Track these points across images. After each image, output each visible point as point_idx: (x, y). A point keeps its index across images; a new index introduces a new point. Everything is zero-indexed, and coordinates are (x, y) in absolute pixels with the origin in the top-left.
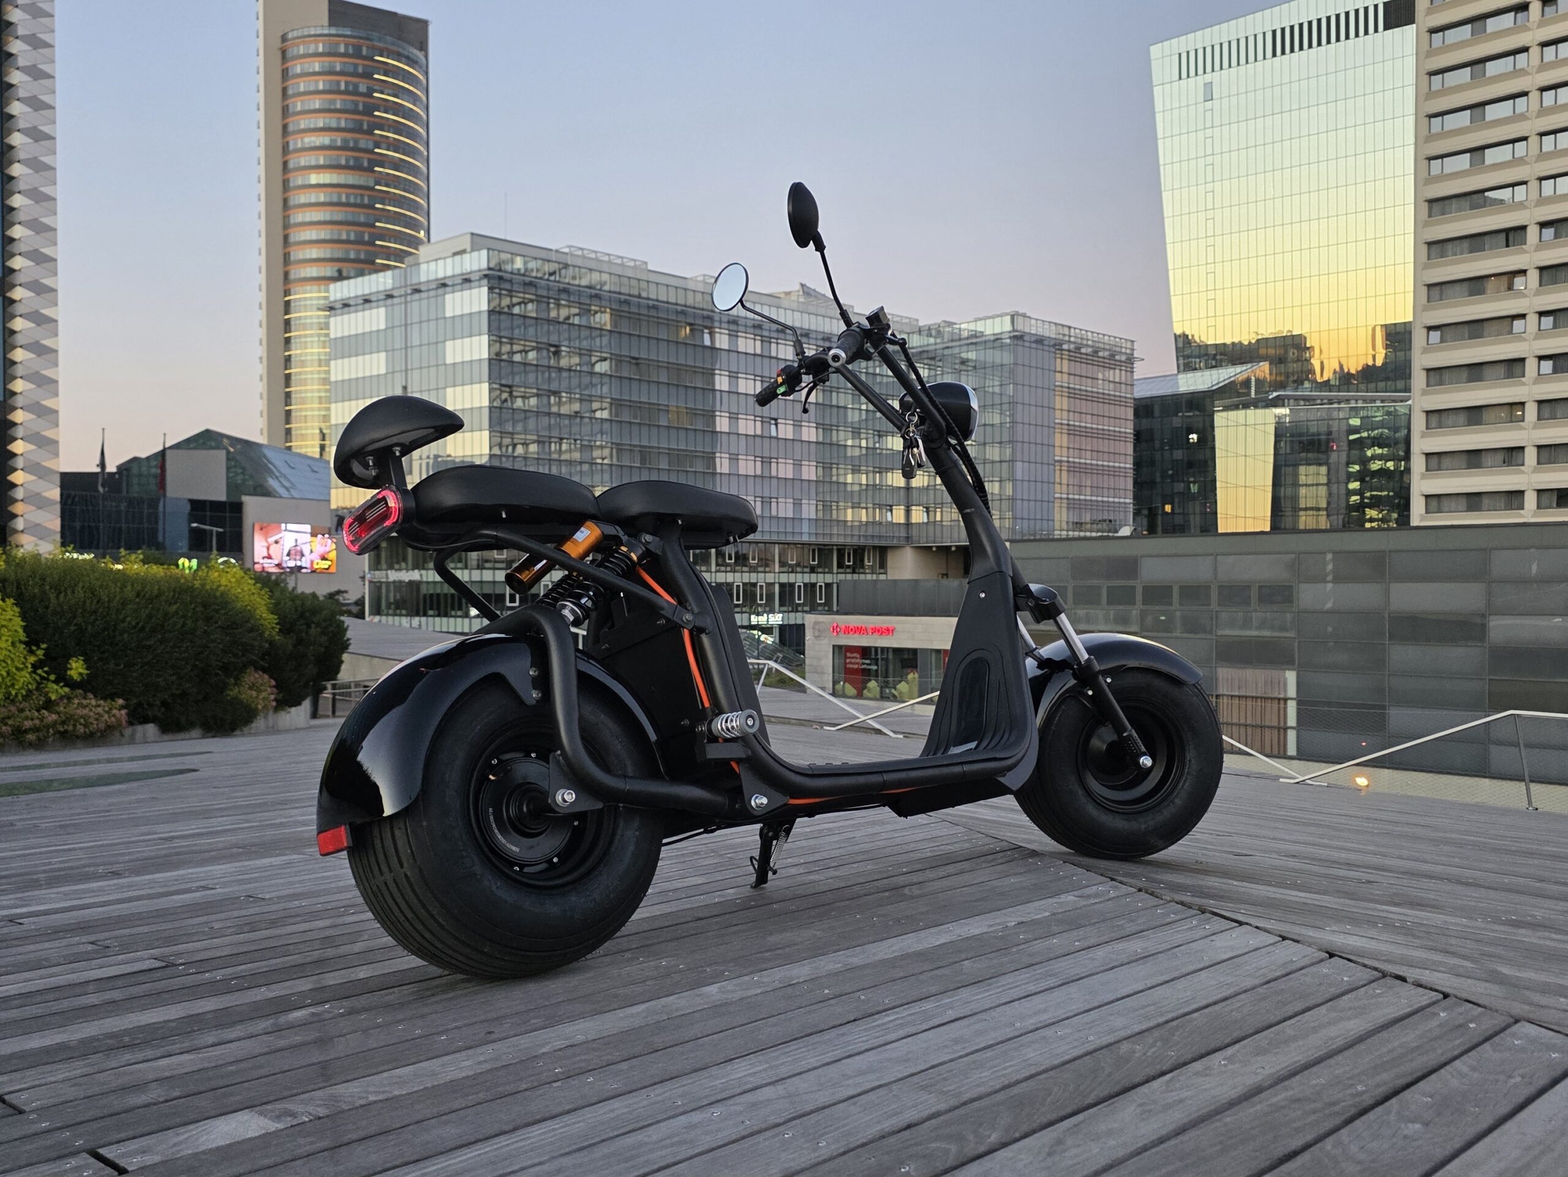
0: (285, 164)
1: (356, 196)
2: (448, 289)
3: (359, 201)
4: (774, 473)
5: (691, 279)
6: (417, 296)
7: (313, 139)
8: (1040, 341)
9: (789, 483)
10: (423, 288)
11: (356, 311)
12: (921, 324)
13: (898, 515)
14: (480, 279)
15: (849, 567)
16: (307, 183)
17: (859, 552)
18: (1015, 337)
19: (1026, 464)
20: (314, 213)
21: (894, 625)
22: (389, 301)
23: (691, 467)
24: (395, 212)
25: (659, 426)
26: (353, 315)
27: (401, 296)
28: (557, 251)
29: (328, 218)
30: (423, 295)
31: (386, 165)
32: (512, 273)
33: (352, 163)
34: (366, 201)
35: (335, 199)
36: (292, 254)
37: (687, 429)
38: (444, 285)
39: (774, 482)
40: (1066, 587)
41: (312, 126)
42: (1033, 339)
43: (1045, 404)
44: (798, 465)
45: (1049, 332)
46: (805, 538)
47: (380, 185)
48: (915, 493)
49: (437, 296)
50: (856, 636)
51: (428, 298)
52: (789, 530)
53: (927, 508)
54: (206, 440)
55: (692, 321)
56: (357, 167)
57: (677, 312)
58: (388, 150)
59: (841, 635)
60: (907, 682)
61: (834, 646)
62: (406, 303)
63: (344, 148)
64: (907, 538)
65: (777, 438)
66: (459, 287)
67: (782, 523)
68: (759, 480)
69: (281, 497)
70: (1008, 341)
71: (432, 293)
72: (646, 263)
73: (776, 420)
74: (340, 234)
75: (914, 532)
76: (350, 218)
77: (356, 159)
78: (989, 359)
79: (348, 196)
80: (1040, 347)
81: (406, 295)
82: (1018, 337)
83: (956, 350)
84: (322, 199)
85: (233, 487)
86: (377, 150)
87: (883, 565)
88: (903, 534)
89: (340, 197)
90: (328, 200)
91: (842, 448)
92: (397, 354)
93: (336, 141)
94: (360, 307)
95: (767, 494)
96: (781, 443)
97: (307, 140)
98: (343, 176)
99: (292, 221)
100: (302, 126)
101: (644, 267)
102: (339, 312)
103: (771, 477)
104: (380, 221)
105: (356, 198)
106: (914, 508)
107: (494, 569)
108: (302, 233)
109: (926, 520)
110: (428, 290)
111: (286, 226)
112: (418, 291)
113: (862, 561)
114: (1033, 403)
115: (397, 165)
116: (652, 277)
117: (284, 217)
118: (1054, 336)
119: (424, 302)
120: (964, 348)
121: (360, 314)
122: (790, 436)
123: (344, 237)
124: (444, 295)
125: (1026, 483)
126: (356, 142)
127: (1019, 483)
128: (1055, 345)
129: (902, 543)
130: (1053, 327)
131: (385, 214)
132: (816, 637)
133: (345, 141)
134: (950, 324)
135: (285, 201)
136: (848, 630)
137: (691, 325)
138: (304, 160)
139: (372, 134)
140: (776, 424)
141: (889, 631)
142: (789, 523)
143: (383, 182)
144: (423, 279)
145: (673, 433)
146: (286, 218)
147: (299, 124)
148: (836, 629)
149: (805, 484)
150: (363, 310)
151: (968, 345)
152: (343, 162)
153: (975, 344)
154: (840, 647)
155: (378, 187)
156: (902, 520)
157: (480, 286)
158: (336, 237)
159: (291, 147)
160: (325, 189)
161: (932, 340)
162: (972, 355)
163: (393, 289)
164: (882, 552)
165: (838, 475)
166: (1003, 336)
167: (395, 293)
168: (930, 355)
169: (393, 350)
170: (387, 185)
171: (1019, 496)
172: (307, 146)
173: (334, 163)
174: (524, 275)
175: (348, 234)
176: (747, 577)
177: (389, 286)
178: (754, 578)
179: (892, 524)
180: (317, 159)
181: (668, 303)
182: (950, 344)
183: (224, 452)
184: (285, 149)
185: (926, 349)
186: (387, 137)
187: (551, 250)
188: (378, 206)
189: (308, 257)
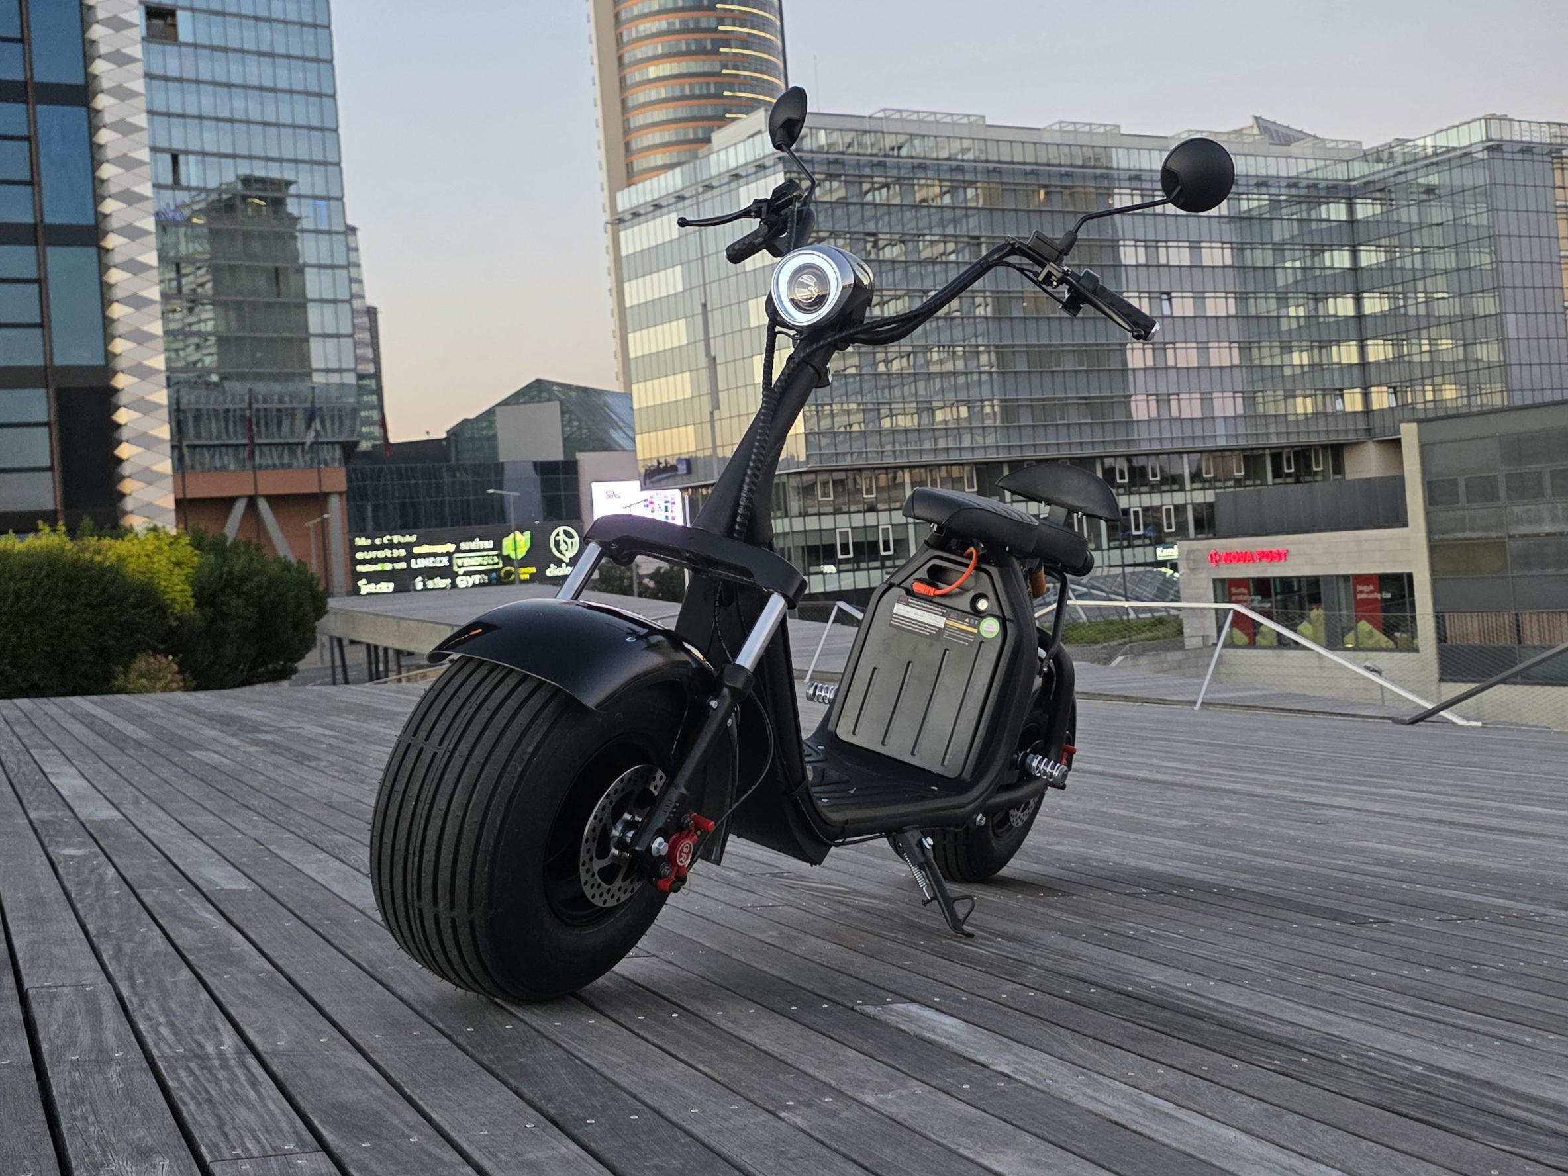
0: (620, 58)
1: (700, 84)
2: (742, 181)
3: (704, 91)
4: (1171, 363)
5: (1045, 129)
6: (709, 194)
7: (648, 25)
8: (1527, 149)
9: (1193, 374)
10: (715, 184)
11: (647, 221)
12: (1365, 147)
13: (1353, 401)
14: (774, 166)
15: (1289, 475)
16: (645, 78)
17: (1303, 456)
18: (1488, 148)
19: (1522, 317)
20: (655, 113)
21: (1287, 547)
22: (680, 205)
23: (1059, 366)
24: (747, 98)
25: (1012, 319)
26: (644, 226)
27: (692, 197)
28: (870, 117)
29: (671, 116)
30: (716, 192)
31: (733, 43)
32: (812, 151)
33: (693, 47)
34: (713, 91)
35: (678, 93)
36: (635, 163)
37: (1049, 318)
38: (737, 176)
39: (1172, 373)
40: (1495, 477)
41: (646, 10)
42: (1517, 147)
43: (1544, 233)
44: (1203, 348)
45: (1543, 136)
46: (1222, 443)
47: (727, 68)
48: (1373, 370)
49: (730, 191)
50: (1241, 564)
51: (721, 195)
52: (1198, 433)
53: (1395, 388)
54: (538, 391)
55: (1046, 182)
56: (701, 52)
57: (1026, 174)
58: (734, 25)
59: (1222, 564)
60: (1310, 622)
61: (1215, 581)
62: (698, 203)
63: (684, 31)
64: (1368, 430)
65: (1172, 317)
66: (753, 177)
67: (1187, 425)
68: (1151, 373)
69: (624, 450)
70: (1484, 155)
71: (725, 188)
72: (983, 117)
73: (1168, 293)
74: (686, 133)
75: (1377, 422)
76: (696, 113)
77: (698, 41)
78: (1457, 182)
79: (691, 87)
80: (1527, 156)
81: (697, 194)
82: (1495, 148)
83: (1411, 176)
84: (663, 94)
85: (572, 444)
86: (720, 28)
87: (1339, 468)
88: (1361, 425)
89: (683, 89)
90: (670, 95)
91: (1274, 322)
92: (693, 265)
93: (674, 23)
94: (650, 216)
95: (1163, 390)
96: (1179, 323)
97: (641, 27)
98: (684, 64)
99: (632, 126)
100: (636, 12)
101: (981, 122)
102: (629, 224)
103: (1167, 368)
104: (730, 112)
105: (701, 89)
106: (1373, 389)
107: (820, 514)
108: (644, 138)
109: (1394, 405)
110: (721, 186)
111: (627, 131)
112: (709, 187)
113: (1309, 466)
114: (1524, 232)
115: (745, 42)
116: (990, 134)
117: (624, 122)
118: (1548, 141)
119: (718, 199)
120: (1421, 172)
121: (651, 223)
122: (1190, 312)
123: (691, 136)
124: (738, 188)
125: (1523, 343)
126: (697, 21)
127: (1513, 343)
128: (1551, 152)
129: (1362, 436)
130: (1545, 128)
131: (735, 102)
132: (1192, 570)
133: (684, 22)
134: (1402, 142)
135: (624, 102)
136: (1231, 558)
137: (1045, 186)
138: (641, 51)
139: (714, 9)
140: (1170, 300)
141: (1280, 556)
142: (1198, 426)
143: (730, 64)
144: (714, 172)
145: (1031, 325)
146: (626, 122)
147: (632, 10)
148: (1215, 558)
149: (1216, 373)
150: (654, 218)
151: (1427, 166)
152: (684, 48)
153: (1436, 164)
154: (1223, 581)
155: (725, 72)
156: (1359, 407)
157: (775, 173)
158: (682, 138)
159: (625, 39)
160: (666, 83)
161: (1381, 166)
162: (1434, 180)
163: (683, 189)
164: (1337, 452)
165: (1260, 358)
166: (1473, 149)
167: (687, 194)
168: (1378, 186)
169: (689, 262)
170: (735, 68)
171: (1514, 360)
172: (642, 34)
173: (674, 50)
174: (828, 153)
175: (695, 133)
176: (1146, 500)
177: (679, 186)
178: (1156, 500)
179: (1345, 413)
180: (655, 49)
181: (1013, 163)
182: (1402, 169)
183: (557, 403)
184: (620, 42)
185: (1371, 178)
186: (732, 10)
187: (864, 117)
188: (726, 93)
189: (652, 164)
